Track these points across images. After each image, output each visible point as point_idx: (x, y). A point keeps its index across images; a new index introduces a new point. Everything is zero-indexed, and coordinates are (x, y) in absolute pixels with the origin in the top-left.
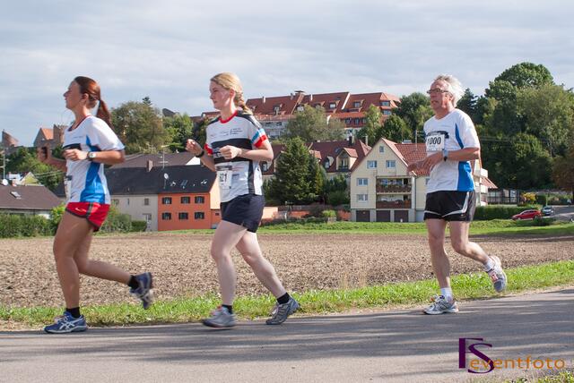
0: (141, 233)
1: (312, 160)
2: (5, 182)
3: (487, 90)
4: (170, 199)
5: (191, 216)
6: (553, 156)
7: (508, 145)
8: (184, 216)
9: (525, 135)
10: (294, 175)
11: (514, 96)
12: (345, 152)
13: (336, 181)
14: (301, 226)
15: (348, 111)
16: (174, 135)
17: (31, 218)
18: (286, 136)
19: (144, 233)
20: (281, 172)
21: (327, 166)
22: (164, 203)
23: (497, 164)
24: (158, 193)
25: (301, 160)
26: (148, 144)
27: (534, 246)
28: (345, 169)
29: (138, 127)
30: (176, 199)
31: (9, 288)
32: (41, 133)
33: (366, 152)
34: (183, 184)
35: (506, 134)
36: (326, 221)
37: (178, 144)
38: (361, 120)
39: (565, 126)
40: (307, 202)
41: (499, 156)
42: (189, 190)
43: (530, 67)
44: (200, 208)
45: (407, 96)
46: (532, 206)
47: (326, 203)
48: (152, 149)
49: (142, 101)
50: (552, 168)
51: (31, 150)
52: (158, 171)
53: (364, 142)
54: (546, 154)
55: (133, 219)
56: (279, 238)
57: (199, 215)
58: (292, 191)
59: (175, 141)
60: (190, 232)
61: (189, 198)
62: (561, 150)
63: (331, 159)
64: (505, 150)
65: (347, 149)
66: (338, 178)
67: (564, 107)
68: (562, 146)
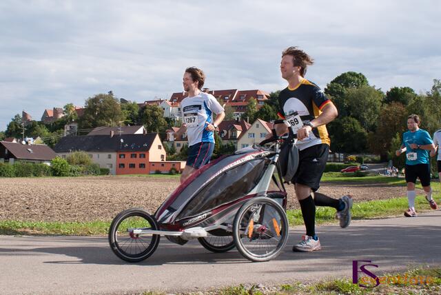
0: (105, 176)
2: (24, 143)
3: (325, 89)
4: (124, 155)
5: (137, 166)
6: (368, 132)
8: (132, 166)
9: (349, 118)
11: (341, 94)
12: (234, 127)
13: (228, 145)
15: (236, 101)
16: (127, 115)
17: (39, 165)
19: (108, 176)
21: (223, 136)
22: (120, 157)
24: (117, 151)
26: (111, 120)
27: (355, 189)
28: (234, 138)
29: (105, 110)
30: (128, 155)
31: (28, 208)
32: (46, 112)
33: (247, 128)
34: (132, 146)
37: (129, 121)
38: (244, 107)
39: (376, 113)
42: (136, 149)
43: (353, 75)
44: (142, 161)
45: (274, 92)
46: (354, 164)
48: (114, 124)
49: (107, 94)
50: (367, 140)
51: (40, 123)
52: (117, 137)
53: (246, 121)
54: (363, 130)
55: (101, 167)
57: (142, 166)
59: (128, 118)
60: (136, 176)
61: (136, 155)
62: (373, 128)
63: (225, 132)
64: (336, 128)
65: (236, 126)
66: (230, 144)
67: (375, 101)
68: (374, 125)
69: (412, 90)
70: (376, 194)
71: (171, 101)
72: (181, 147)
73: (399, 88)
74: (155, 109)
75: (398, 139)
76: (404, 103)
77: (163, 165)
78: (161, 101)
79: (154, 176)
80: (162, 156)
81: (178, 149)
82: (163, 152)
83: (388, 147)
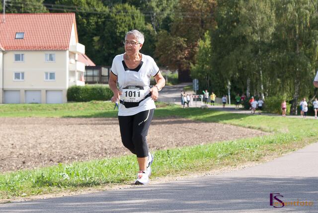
6: (158, 30)
7: (108, 17)
9: (126, 5)
23: (95, 38)
35: (105, 5)
41: (99, 30)
50: (157, 44)
62: (166, 24)
64: (104, 23)
68: (168, 19)
70: (171, 138)
75: (208, 42)
83: (191, 57)
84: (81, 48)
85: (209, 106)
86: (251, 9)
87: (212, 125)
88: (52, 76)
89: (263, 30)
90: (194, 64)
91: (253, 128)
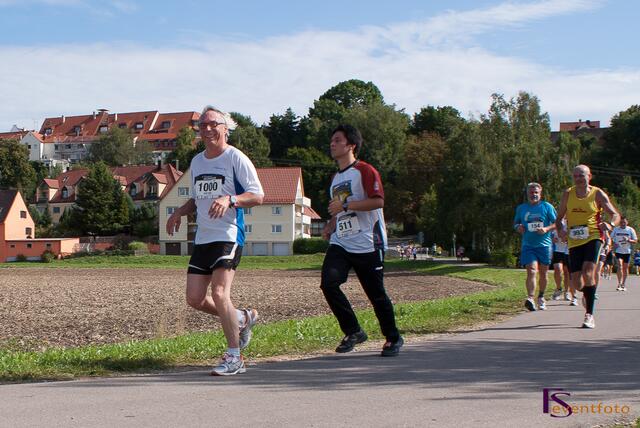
1: (117, 187)
3: (311, 110)
10: (97, 203)
11: (341, 116)
12: (154, 178)
13: (143, 209)
14: (106, 259)
15: (157, 132)
18: (87, 159)
20: (82, 199)
21: (133, 194)
23: (321, 192)
25: (106, 187)
28: (153, 196)
33: (177, 178)
36: (133, 254)
38: (170, 142)
40: (112, 233)
43: (359, 85)
47: (132, 235)
53: (175, 167)
56: (80, 273)
58: (95, 219)
62: (391, 177)
63: (138, 185)
65: (155, 175)
66: (146, 207)
67: (396, 130)
68: (393, 172)
69: (456, 112)
71: (43, 132)
72: (61, 213)
73: (436, 108)
74: (13, 148)
75: (434, 195)
76: (444, 134)
77: (29, 246)
78: (24, 133)
79: (14, 265)
80: (28, 230)
81: (56, 218)
82: (29, 222)
83: (416, 209)
84: (307, 202)
85: (435, 259)
86: (478, 162)
87: (438, 277)
88: (279, 229)
89: (489, 183)
90: (419, 216)
91: (479, 281)
